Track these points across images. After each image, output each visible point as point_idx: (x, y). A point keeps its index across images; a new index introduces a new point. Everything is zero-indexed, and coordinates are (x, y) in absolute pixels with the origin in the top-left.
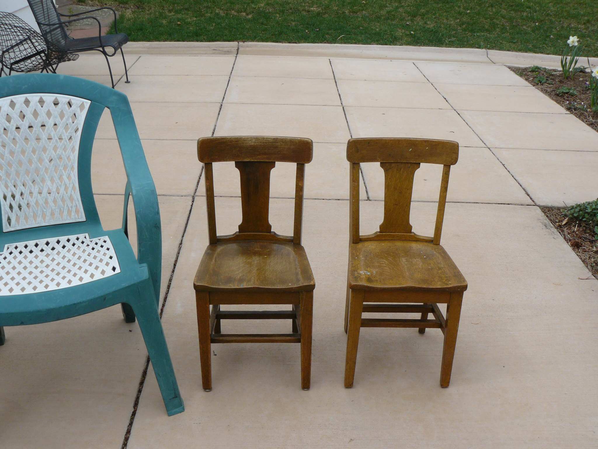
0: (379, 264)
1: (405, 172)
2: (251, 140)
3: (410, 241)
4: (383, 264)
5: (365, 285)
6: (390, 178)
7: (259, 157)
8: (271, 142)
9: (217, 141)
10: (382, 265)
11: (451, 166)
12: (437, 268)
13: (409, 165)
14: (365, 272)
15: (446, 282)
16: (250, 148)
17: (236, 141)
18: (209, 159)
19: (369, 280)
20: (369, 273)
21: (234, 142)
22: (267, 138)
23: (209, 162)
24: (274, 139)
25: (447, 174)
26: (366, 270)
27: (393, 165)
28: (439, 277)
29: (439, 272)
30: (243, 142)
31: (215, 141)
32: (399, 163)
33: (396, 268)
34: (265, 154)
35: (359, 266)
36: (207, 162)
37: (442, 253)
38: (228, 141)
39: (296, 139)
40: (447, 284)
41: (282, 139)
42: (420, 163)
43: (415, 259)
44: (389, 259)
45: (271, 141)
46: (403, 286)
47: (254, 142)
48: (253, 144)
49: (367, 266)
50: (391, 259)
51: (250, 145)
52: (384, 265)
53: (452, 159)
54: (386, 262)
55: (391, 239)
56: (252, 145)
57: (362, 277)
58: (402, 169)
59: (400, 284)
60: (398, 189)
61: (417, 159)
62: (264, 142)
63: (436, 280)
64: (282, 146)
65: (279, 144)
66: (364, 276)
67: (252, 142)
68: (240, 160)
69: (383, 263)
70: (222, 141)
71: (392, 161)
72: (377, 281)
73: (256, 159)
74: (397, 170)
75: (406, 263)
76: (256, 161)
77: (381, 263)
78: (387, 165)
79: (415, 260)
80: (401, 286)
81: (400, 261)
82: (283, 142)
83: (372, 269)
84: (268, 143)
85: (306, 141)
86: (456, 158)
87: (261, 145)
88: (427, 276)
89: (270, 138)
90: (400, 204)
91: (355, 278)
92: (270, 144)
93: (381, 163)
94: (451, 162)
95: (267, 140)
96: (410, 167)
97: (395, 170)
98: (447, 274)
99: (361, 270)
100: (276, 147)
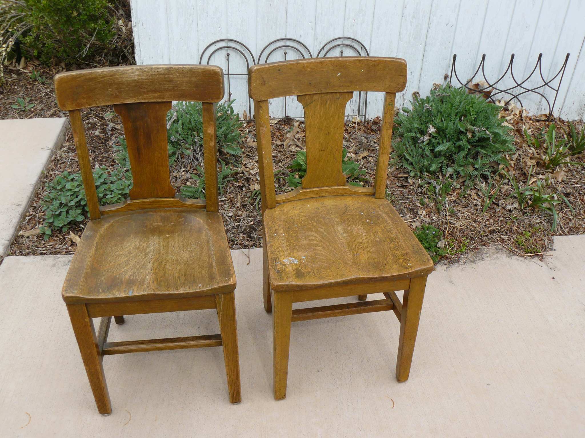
0: (308, 242)
1: (333, 105)
2: (132, 73)
3: (345, 197)
4: (313, 240)
5: (294, 283)
6: (312, 116)
7: (147, 95)
8: (162, 74)
9: (82, 78)
10: (312, 242)
11: (397, 93)
12: (388, 240)
13: (338, 95)
14: (291, 259)
15: (404, 264)
16: (134, 84)
17: (111, 76)
18: (74, 104)
19: (299, 274)
20: (296, 261)
21: (107, 76)
22: (156, 69)
23: (74, 109)
24: (166, 69)
25: (392, 105)
26: (292, 256)
27: (315, 97)
28: (393, 255)
29: (392, 245)
30: (122, 76)
31: (79, 77)
32: (323, 93)
33: (332, 247)
34: (155, 91)
35: (280, 249)
36: (71, 109)
37: (389, 212)
38: (100, 75)
39: (199, 68)
40: (407, 268)
41: (178, 69)
42: (352, 92)
43: (356, 226)
44: (320, 231)
45: (163, 72)
46: (347, 278)
47: (138, 75)
48: (136, 78)
49: (292, 247)
50: (322, 230)
51: (133, 80)
52: (315, 242)
53: (398, 84)
54: (317, 236)
55: (318, 196)
56: (135, 80)
57: (287, 270)
58: (328, 102)
59: (341, 276)
60: (324, 129)
61: (348, 86)
62: (152, 75)
63: (390, 262)
64: (179, 79)
65: (174, 76)
66: (290, 268)
67: (134, 75)
68: (121, 102)
69: (313, 238)
70: (90, 76)
71: (315, 93)
72: (309, 273)
73: (142, 99)
74: (321, 103)
75: (345, 235)
76: (143, 101)
77: (310, 238)
78: (307, 97)
79: (356, 228)
80: (343, 279)
81: (335, 232)
82: (179, 73)
83: (299, 253)
84: (158, 76)
85: (213, 70)
86: (404, 83)
87: (147, 79)
88: (376, 256)
89: (160, 68)
90: (328, 148)
91: (278, 273)
92: (161, 76)
93: (298, 96)
94: (397, 88)
95: (156, 70)
96: (339, 98)
97: (319, 103)
98: (403, 250)
99: (285, 258)
100: (171, 81)
